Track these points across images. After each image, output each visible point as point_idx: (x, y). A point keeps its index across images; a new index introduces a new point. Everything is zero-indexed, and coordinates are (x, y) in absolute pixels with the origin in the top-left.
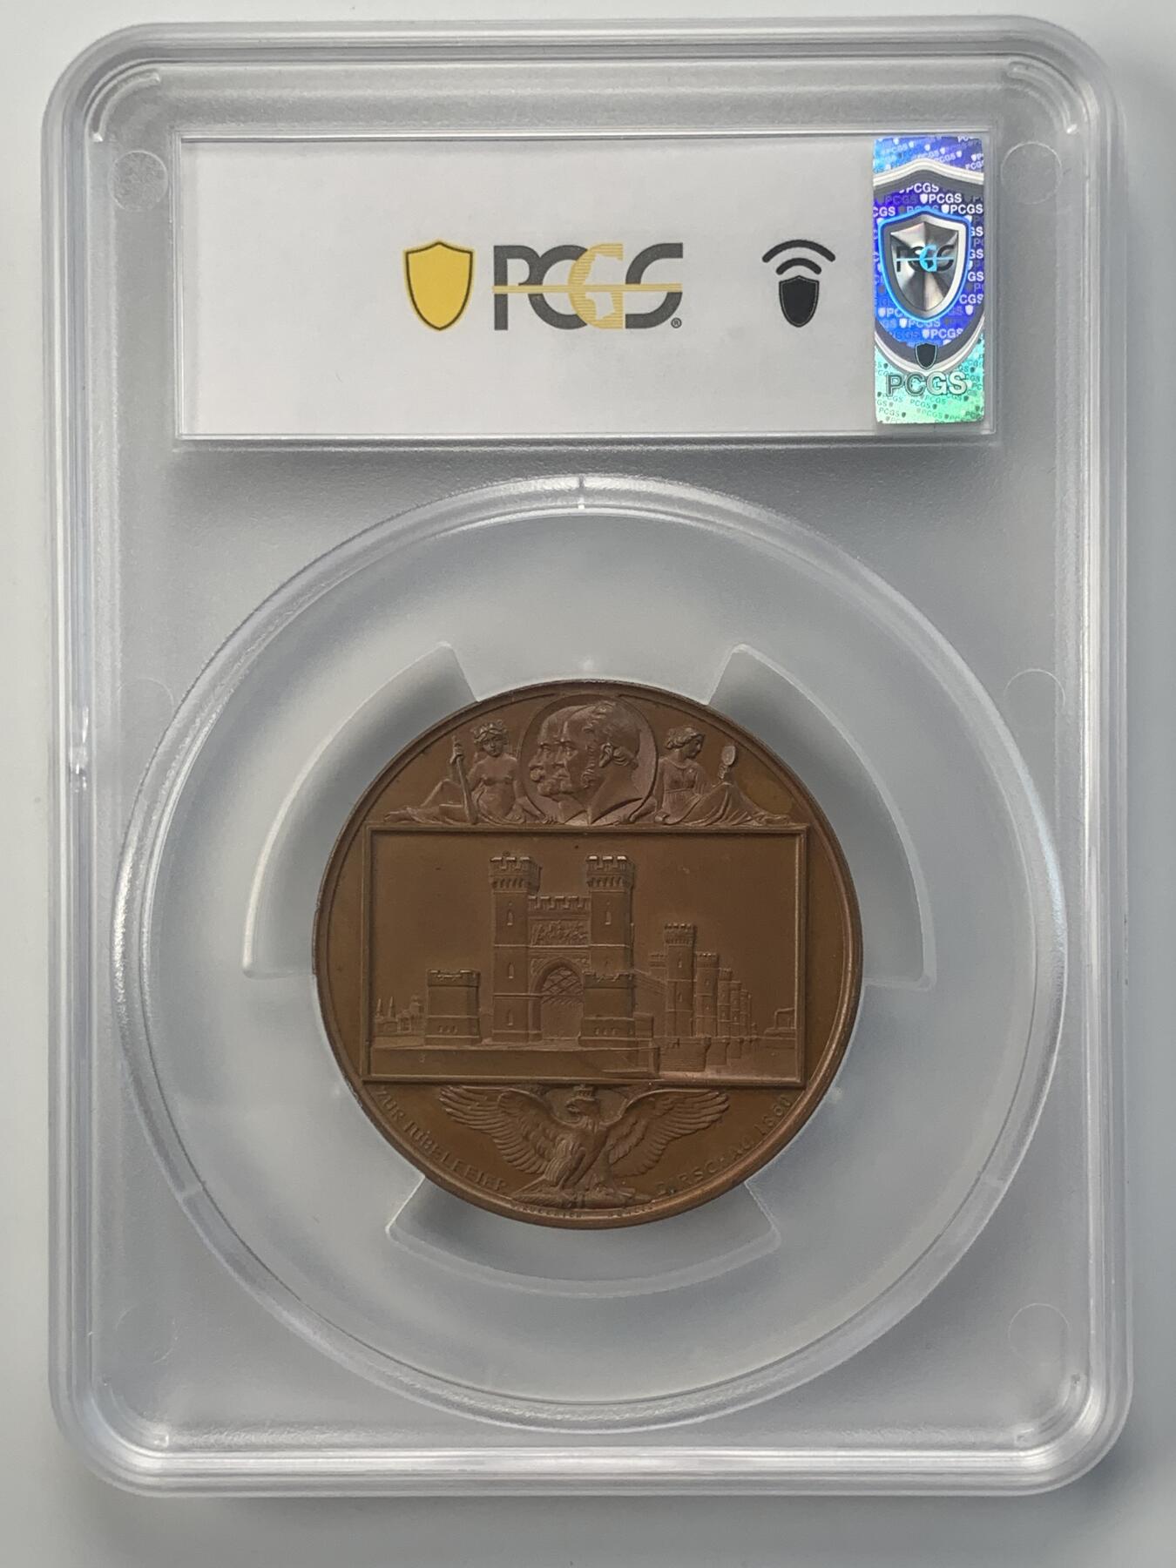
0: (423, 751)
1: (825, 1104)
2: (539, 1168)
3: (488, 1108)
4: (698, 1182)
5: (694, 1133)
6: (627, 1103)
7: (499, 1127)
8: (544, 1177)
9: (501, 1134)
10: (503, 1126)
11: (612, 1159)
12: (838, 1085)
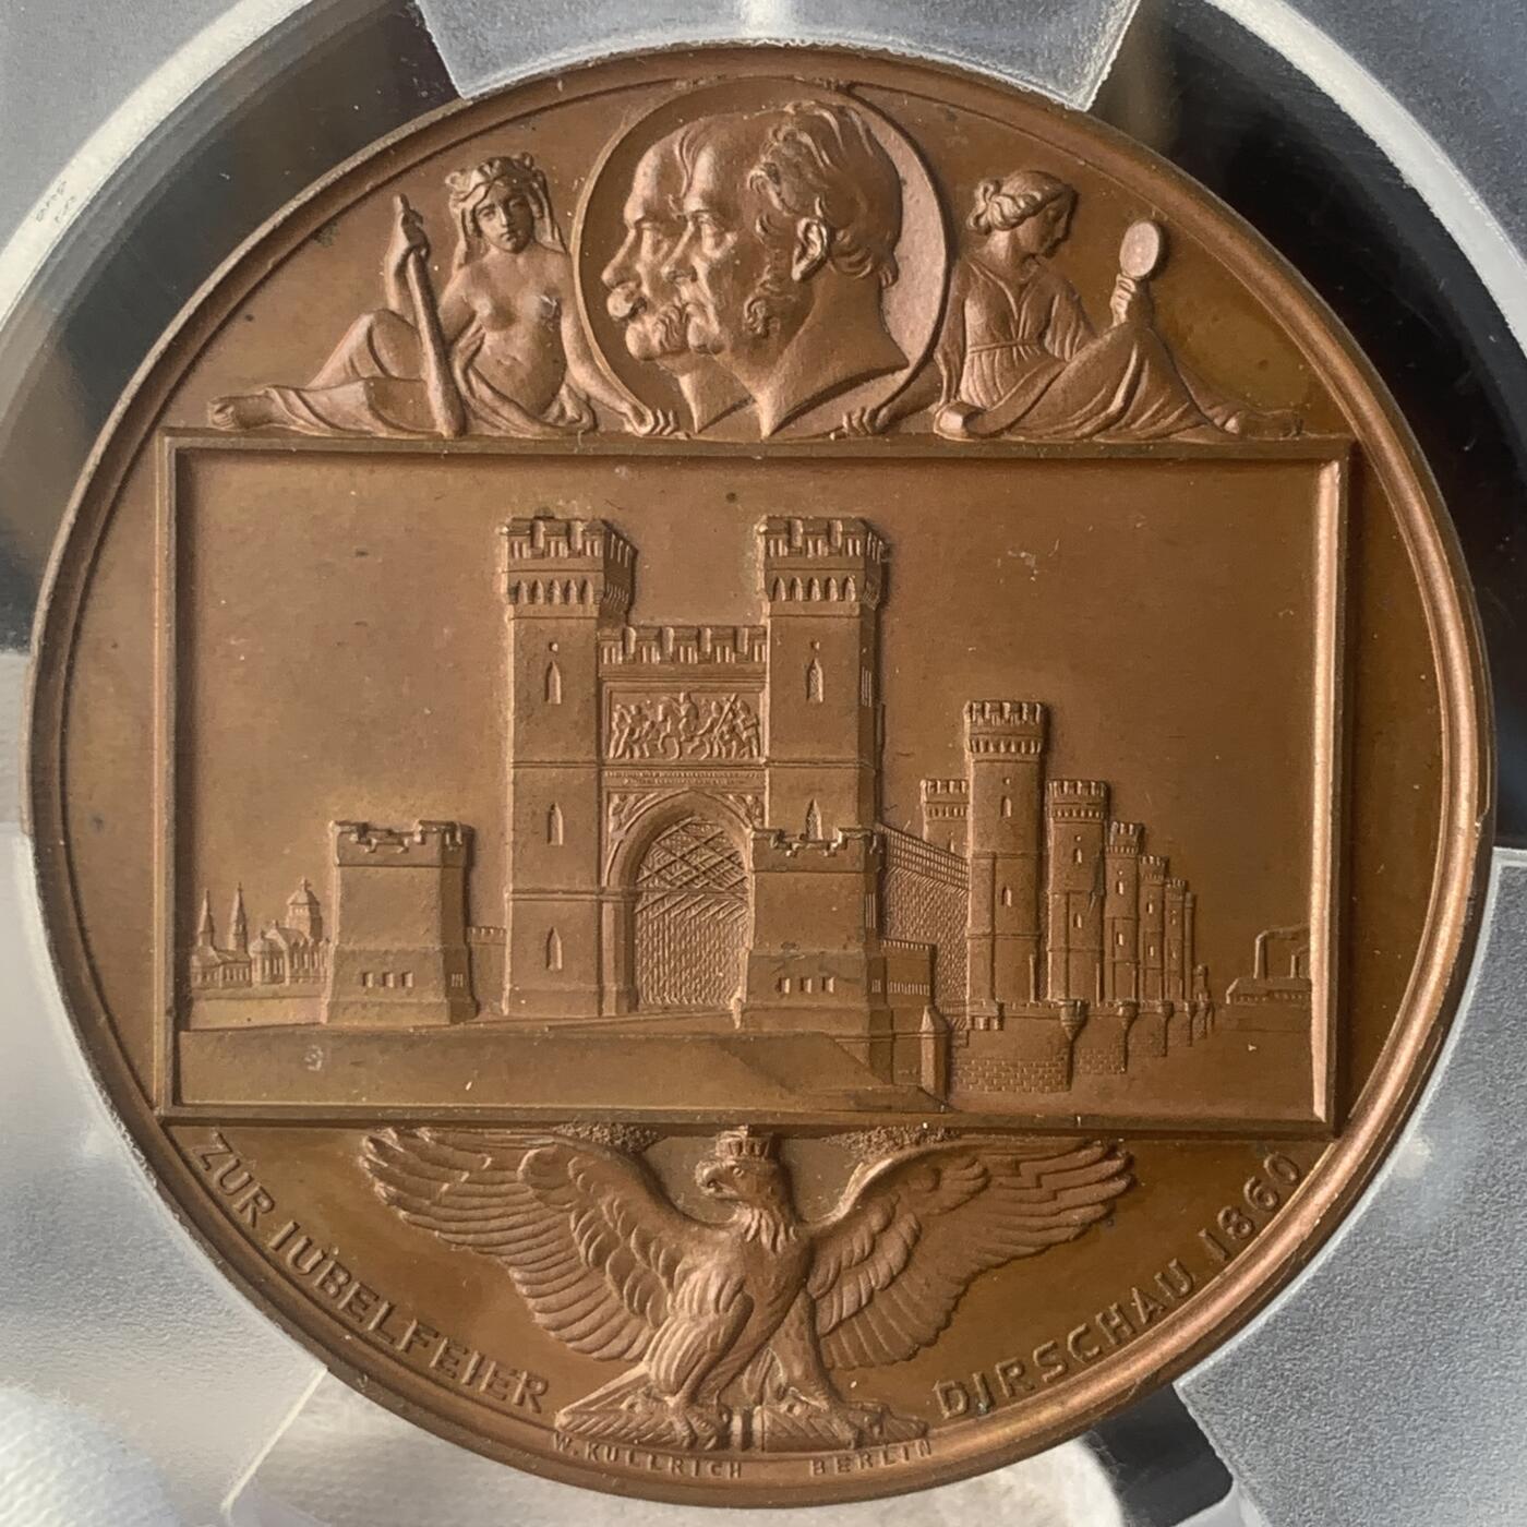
0: (316, 235)
1: (1392, 1182)
2: (630, 1346)
3: (495, 1189)
4: (1052, 1381)
5: (1042, 1252)
6: (864, 1173)
7: (528, 1237)
8: (641, 1369)
9: (528, 1256)
10: (535, 1236)
11: (827, 1318)
12: (1425, 1128)
